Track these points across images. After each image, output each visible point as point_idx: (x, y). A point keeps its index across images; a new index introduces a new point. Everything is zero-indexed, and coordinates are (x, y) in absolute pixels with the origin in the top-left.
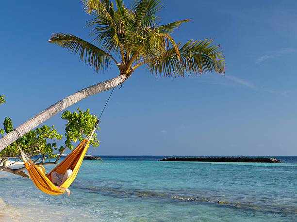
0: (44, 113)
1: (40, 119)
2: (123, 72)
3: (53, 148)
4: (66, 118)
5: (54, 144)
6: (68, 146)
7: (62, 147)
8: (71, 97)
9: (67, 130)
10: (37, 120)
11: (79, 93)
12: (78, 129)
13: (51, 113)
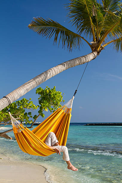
0: (32, 82)
1: (28, 87)
2: (95, 49)
3: (28, 116)
4: (39, 93)
5: (30, 113)
6: (41, 115)
7: (36, 115)
8: (55, 68)
9: (40, 102)
10: (25, 89)
11: (61, 66)
12: (49, 101)
13: (38, 82)
